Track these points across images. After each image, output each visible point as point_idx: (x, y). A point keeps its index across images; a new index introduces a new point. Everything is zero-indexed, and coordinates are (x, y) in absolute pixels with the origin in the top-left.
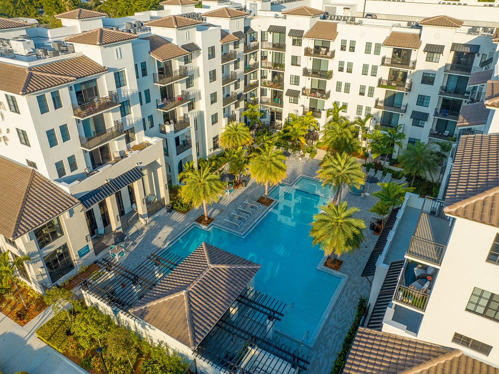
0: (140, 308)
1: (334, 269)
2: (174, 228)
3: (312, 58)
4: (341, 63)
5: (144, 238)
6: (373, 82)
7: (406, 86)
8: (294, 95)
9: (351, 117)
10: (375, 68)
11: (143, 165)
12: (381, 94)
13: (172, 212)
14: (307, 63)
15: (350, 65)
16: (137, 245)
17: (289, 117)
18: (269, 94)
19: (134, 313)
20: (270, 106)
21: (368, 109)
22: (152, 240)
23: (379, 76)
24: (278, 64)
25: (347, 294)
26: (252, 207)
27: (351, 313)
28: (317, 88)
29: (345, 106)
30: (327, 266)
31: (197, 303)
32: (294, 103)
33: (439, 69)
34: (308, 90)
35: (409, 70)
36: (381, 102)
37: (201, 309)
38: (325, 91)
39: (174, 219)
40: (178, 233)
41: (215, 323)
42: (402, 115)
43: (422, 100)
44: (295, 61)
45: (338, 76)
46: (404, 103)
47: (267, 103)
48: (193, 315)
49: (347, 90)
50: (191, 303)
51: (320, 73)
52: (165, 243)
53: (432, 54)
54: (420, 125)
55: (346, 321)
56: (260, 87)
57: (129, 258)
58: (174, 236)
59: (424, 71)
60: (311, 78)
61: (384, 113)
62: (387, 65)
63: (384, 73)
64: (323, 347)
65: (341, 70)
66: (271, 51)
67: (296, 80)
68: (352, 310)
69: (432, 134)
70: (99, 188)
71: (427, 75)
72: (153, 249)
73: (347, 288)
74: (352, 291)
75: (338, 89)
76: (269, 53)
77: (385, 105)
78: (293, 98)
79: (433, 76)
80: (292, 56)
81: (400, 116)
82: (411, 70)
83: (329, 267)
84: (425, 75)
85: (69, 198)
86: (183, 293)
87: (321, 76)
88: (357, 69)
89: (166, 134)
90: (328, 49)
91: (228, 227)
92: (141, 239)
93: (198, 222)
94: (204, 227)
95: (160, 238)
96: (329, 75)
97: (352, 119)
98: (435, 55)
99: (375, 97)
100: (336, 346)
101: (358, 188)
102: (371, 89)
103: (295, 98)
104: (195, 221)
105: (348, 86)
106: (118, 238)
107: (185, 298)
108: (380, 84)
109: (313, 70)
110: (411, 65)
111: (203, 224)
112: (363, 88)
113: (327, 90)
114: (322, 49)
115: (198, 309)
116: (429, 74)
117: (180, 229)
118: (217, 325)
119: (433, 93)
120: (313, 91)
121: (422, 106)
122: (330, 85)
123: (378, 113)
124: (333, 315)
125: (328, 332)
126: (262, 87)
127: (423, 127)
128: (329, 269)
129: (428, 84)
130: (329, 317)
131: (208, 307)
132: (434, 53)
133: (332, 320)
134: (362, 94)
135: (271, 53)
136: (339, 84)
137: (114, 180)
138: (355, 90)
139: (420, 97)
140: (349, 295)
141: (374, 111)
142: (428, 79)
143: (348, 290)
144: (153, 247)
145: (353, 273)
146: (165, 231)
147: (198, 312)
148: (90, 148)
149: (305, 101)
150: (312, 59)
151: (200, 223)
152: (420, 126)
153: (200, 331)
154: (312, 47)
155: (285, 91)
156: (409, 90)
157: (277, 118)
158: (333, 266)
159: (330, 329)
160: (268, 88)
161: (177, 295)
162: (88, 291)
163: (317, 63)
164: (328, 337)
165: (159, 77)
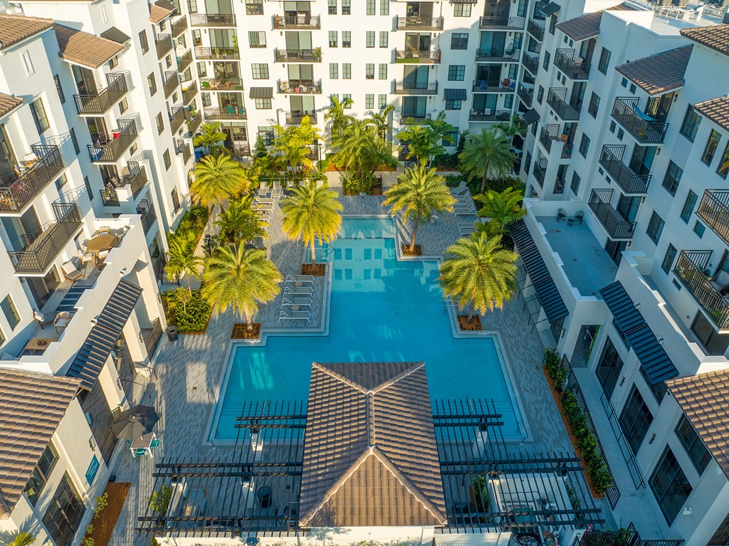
0: (317, 510)
1: (476, 329)
2: (208, 363)
3: (284, 31)
4: (333, 35)
5: (166, 400)
6: (384, 56)
7: (432, 56)
8: (263, 95)
9: (358, 114)
10: (384, 36)
11: (128, 271)
12: (397, 72)
13: (180, 339)
14: (277, 40)
15: (347, 34)
16: (164, 416)
17: (259, 131)
18: (215, 102)
19: (314, 523)
20: (221, 121)
21: (383, 97)
22: (185, 397)
23: (391, 46)
24: (225, 50)
25: (515, 355)
26: (304, 285)
27: (538, 376)
28: (299, 79)
29: (347, 101)
30: (465, 329)
31: (399, 457)
32: (264, 108)
33: (472, 26)
34: (285, 83)
35: (433, 32)
36: (400, 84)
37: (410, 462)
38: (311, 81)
39: (193, 348)
40: (221, 369)
41: (439, 471)
42: (430, 98)
43: (455, 72)
44: (255, 40)
45: (329, 55)
46: (431, 79)
47: (214, 117)
48: (409, 476)
49: (347, 75)
50: (393, 461)
51: (299, 54)
52: (212, 392)
53: (461, 6)
54: (455, 107)
55: (540, 388)
56: (200, 92)
57: (169, 443)
58: (219, 376)
59: (454, 30)
60: (286, 64)
61: (405, 99)
62: (402, 29)
63: (398, 41)
64: (545, 434)
65: (333, 44)
66: (207, 28)
67: (263, 71)
68: (537, 372)
69: (472, 117)
70: (87, 340)
71: (458, 37)
72: (199, 410)
73: (509, 347)
74: (518, 349)
75: (334, 75)
76: (203, 32)
77: (405, 88)
78: (261, 101)
79: (466, 37)
80: (250, 33)
81: (428, 99)
82: (435, 32)
83: (469, 330)
84: (454, 37)
85: (53, 382)
86: (371, 451)
87: (303, 58)
88: (359, 40)
89: (119, 205)
90: (308, 13)
91: (292, 328)
92: (163, 403)
93: (237, 337)
94: (253, 342)
95: (195, 388)
96: (316, 56)
97: (360, 117)
98: (465, 6)
99: (390, 78)
100: (556, 425)
101: (450, 210)
102: (384, 68)
103: (265, 100)
104: (232, 337)
105: (347, 68)
106: (146, 419)
107: (379, 459)
108: (396, 57)
109: (287, 50)
110: (434, 24)
111: (248, 337)
112: (370, 67)
113: (316, 80)
114: (299, 15)
115: (407, 465)
116: (460, 34)
117: (217, 359)
118: (442, 473)
119: (468, 59)
120: (294, 84)
121: (456, 80)
122: (320, 72)
123: (397, 100)
124: (523, 389)
125: (535, 413)
126: (203, 91)
127: (460, 109)
128: (471, 332)
129: (460, 49)
130: (521, 394)
131: (414, 454)
132: (463, 3)
133: (526, 395)
134: (370, 77)
135: (207, 31)
136: (334, 68)
137: (101, 316)
138: (359, 72)
139: (451, 69)
140: (518, 355)
141: (391, 99)
142: (459, 41)
143: (512, 348)
144: (196, 408)
145: (501, 326)
146: (195, 373)
147: (411, 468)
148: (43, 271)
149: (282, 103)
150: (284, 34)
151: (243, 337)
152: (456, 109)
153: (435, 495)
154: (282, 14)
155: (246, 93)
156: (439, 61)
157: (235, 139)
158: (472, 326)
159: (533, 407)
160: (211, 92)
161: (363, 460)
162: (168, 533)
163: (292, 39)
164: (539, 418)
165: (82, 99)
